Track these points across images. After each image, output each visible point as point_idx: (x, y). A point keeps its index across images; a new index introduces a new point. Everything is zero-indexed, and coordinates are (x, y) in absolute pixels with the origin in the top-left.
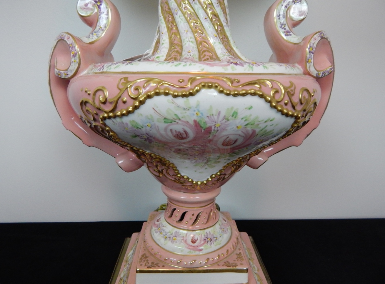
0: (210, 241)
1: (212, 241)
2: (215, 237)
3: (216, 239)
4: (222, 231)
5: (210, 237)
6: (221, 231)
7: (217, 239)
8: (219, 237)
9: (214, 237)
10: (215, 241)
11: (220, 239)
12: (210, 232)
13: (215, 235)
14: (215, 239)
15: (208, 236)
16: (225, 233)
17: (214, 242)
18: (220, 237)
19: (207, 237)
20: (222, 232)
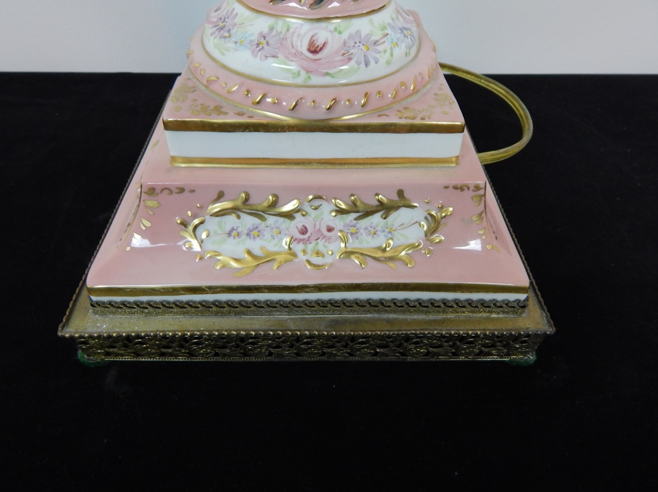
0: (217, 29)
1: (219, 31)
2: (231, 32)
3: (226, 37)
4: (256, 42)
5: (227, 24)
6: (255, 38)
7: (227, 39)
8: (233, 39)
9: (229, 31)
10: (220, 38)
11: (231, 45)
12: (237, 14)
13: (235, 30)
14: (227, 34)
15: (228, 18)
16: (253, 52)
17: (218, 37)
18: (236, 42)
19: (225, 19)
20: (251, 41)
